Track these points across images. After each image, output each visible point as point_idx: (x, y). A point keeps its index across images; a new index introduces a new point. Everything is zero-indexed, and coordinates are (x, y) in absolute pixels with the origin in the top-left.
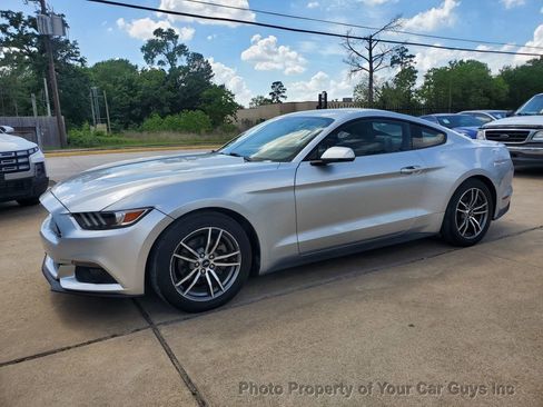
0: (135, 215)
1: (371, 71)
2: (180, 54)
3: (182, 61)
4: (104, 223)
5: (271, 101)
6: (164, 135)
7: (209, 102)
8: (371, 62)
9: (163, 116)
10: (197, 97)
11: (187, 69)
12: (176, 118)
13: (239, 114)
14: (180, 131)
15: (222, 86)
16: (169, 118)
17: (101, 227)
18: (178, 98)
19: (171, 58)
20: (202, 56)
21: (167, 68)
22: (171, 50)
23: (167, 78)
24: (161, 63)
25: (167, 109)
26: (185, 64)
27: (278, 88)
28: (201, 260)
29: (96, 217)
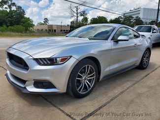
0: (65, 60)
1: (77, 17)
2: (13, 6)
3: (14, 8)
4: (49, 63)
5: (44, 24)
6: (9, 33)
7: (24, 23)
8: (77, 14)
9: (8, 26)
10: (20, 21)
11: (16, 11)
12: (12, 28)
13: (34, 27)
14: (14, 32)
15: (29, 18)
16: (10, 27)
17: (48, 65)
18: (13, 20)
19: (10, 7)
20: (21, 7)
21: (8, 10)
22: (10, 4)
23: (8, 13)
24: (6, 8)
25: (8, 24)
26: (15, 9)
27: (46, 20)
28: (84, 78)
29: (45, 60)
